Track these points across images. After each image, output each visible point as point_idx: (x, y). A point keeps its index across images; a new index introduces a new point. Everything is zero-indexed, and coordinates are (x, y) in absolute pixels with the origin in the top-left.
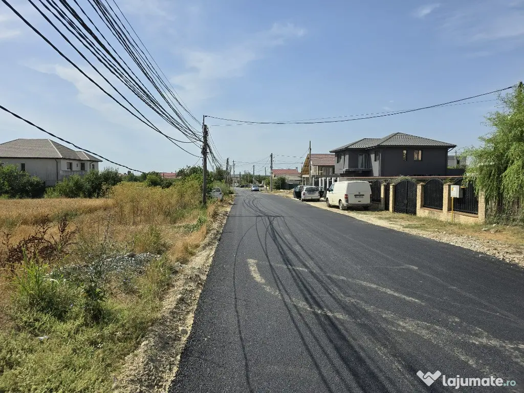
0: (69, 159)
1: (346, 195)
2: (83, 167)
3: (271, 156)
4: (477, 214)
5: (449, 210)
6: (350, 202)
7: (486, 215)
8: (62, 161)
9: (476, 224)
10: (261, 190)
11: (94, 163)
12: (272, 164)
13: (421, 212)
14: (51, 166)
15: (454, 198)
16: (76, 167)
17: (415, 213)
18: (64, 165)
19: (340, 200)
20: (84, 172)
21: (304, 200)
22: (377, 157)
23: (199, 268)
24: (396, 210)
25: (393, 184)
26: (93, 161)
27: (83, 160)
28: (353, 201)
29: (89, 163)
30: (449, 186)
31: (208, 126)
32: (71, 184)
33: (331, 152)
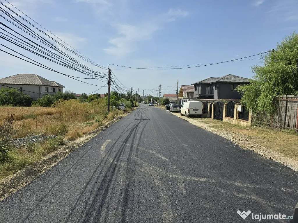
0: (47, 86)
1: (189, 109)
2: (54, 90)
3: (160, 86)
4: (248, 120)
5: (236, 118)
6: (190, 113)
7: (252, 121)
8: (42, 87)
9: (247, 126)
10: (155, 105)
11: (60, 88)
12: (160, 91)
13: (225, 119)
14: (36, 89)
15: (239, 112)
16: (50, 90)
17: (222, 120)
18: (43, 89)
19: (186, 112)
20: (54, 93)
21: (171, 111)
22: (217, 88)
23: (77, 143)
24: (214, 118)
25: (214, 104)
26: (60, 87)
27: (54, 86)
28: (192, 112)
29: (57, 88)
30: (237, 105)
31: (111, 70)
32: (46, 99)
33: (192, 85)
